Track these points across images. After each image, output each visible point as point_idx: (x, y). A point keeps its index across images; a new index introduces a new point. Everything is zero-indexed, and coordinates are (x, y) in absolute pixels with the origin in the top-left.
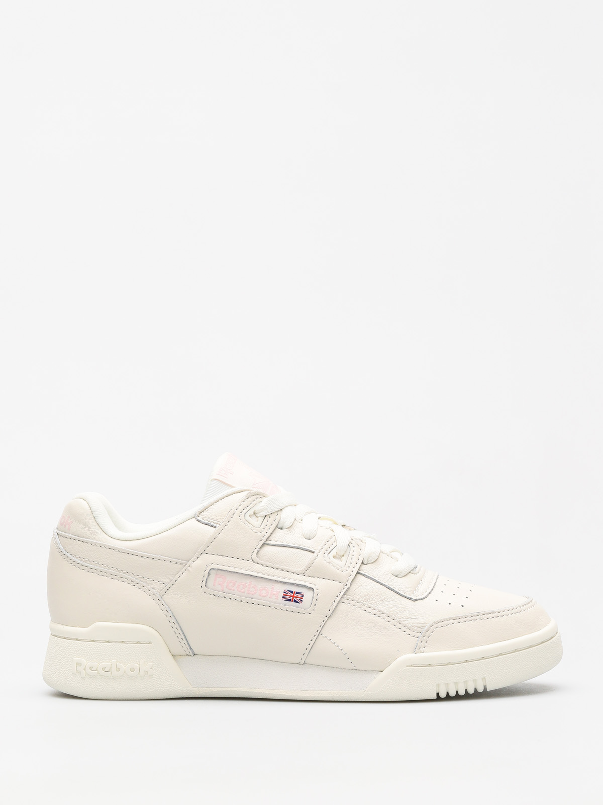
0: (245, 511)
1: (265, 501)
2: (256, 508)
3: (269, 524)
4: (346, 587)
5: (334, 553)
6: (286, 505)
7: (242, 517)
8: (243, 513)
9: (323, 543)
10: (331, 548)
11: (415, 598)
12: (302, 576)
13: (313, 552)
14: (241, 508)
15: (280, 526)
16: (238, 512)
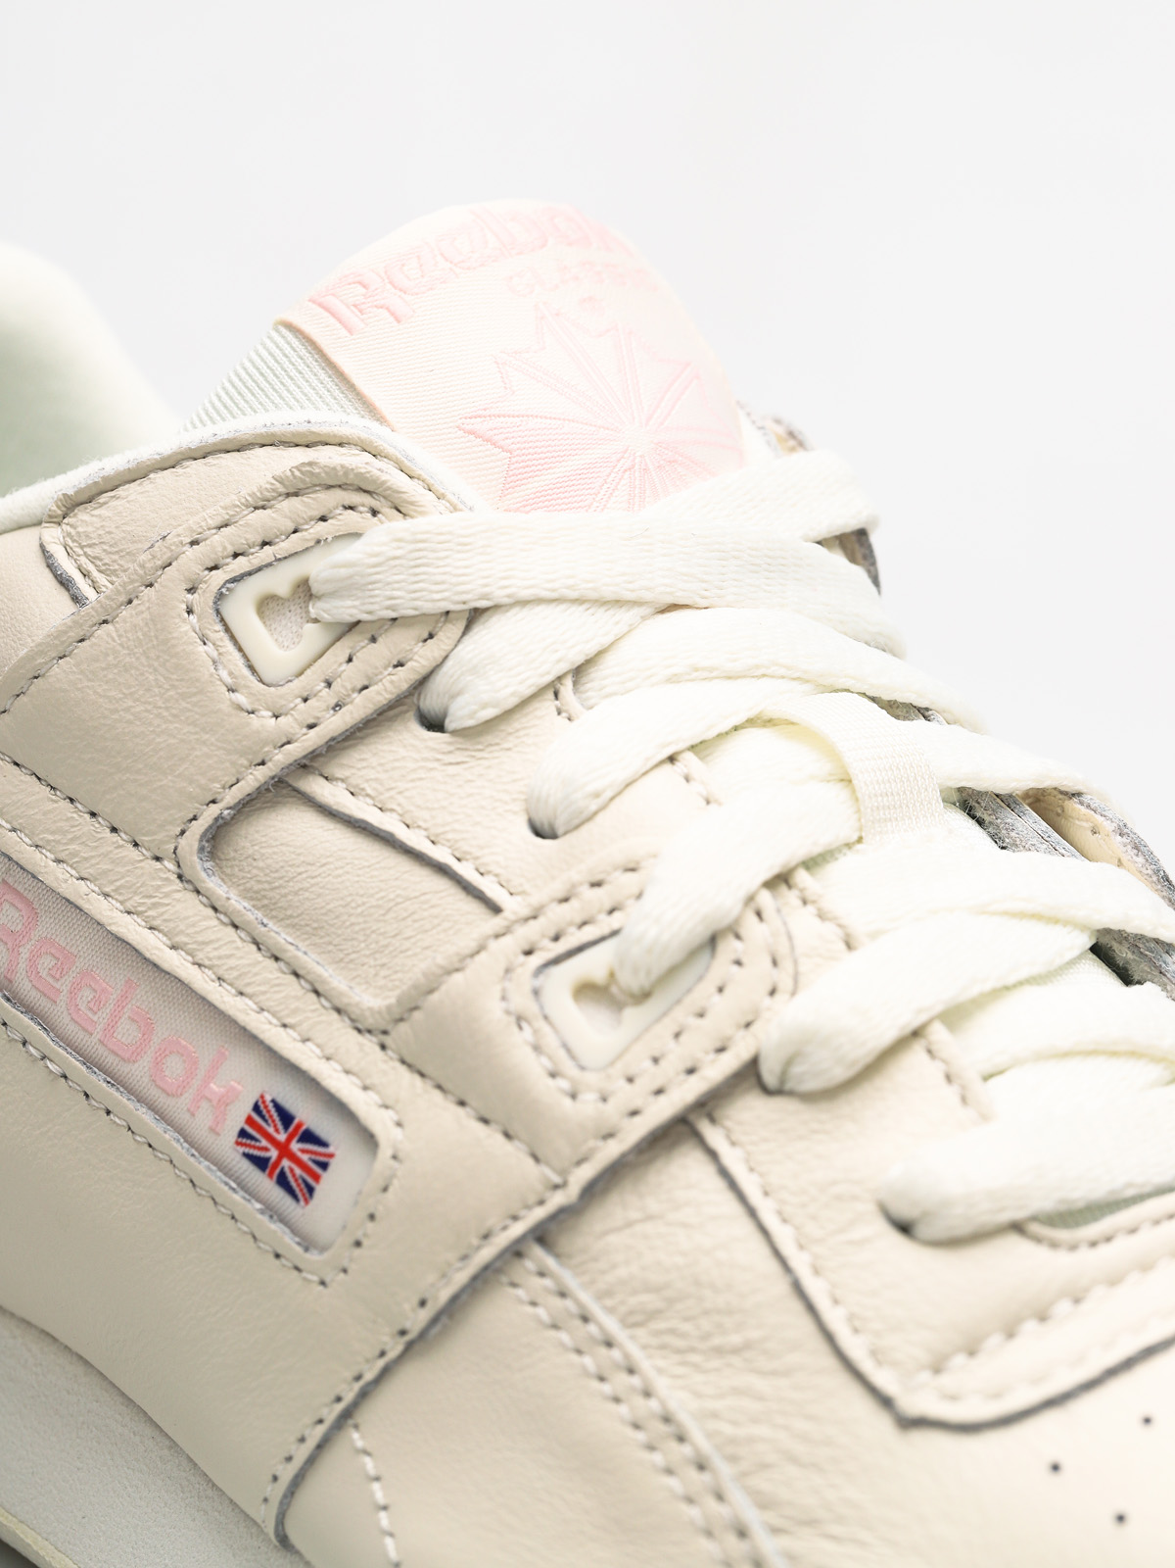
0: (241, 565)
1: (382, 535)
2: (318, 567)
3: (351, 675)
4: (557, 1200)
5: (593, 965)
6: (525, 594)
7: (203, 600)
8: (219, 577)
9: (558, 888)
10: (589, 933)
11: (914, 1403)
12: (370, 1044)
13: (496, 909)
14: (220, 543)
15: (431, 701)
16: (191, 560)
